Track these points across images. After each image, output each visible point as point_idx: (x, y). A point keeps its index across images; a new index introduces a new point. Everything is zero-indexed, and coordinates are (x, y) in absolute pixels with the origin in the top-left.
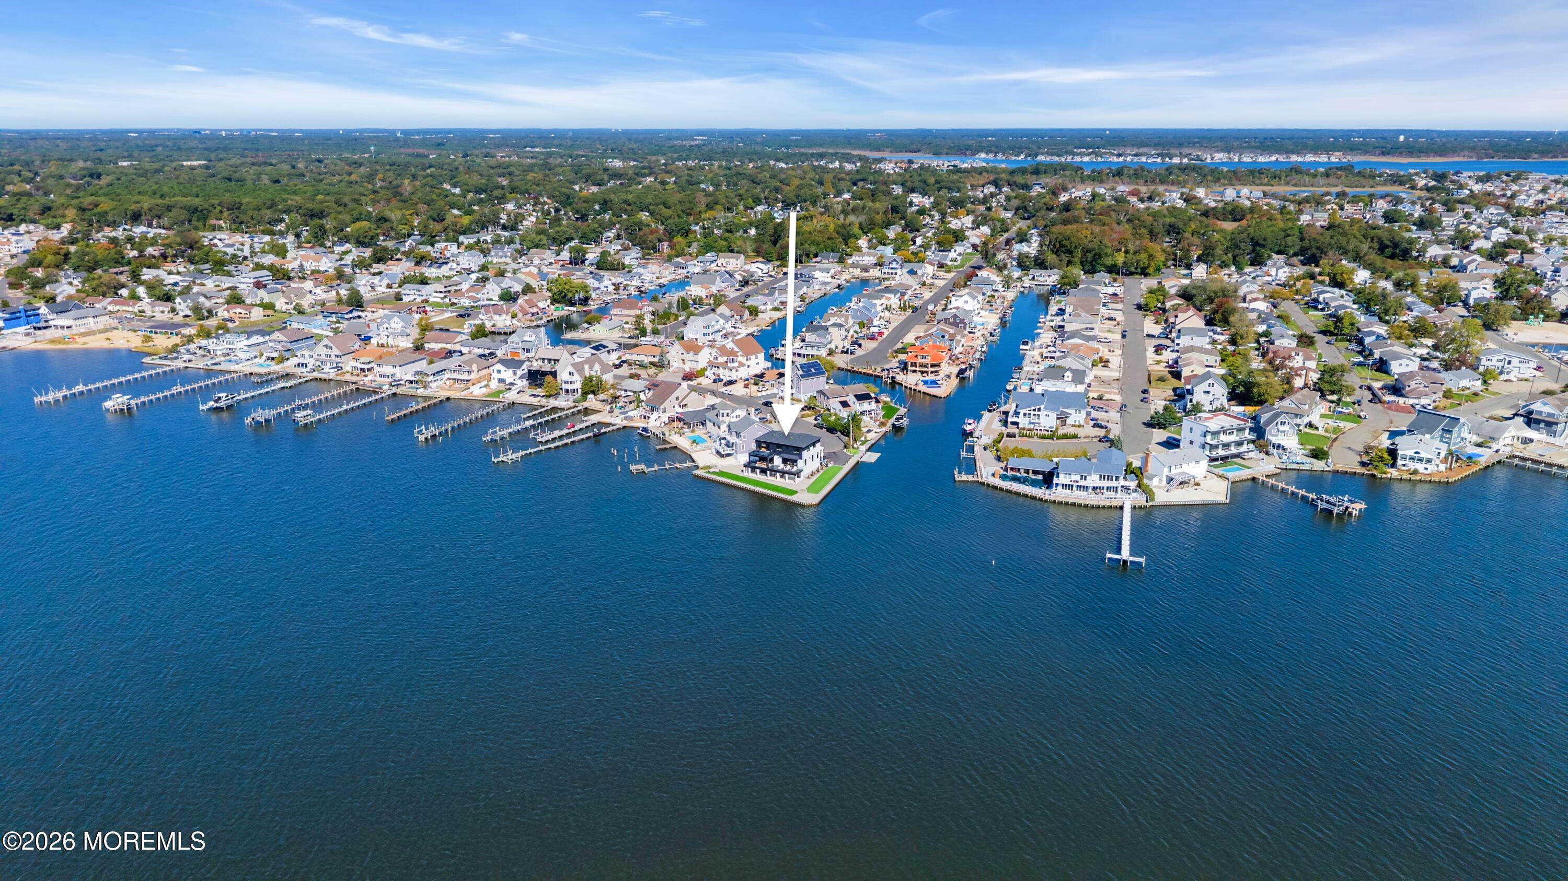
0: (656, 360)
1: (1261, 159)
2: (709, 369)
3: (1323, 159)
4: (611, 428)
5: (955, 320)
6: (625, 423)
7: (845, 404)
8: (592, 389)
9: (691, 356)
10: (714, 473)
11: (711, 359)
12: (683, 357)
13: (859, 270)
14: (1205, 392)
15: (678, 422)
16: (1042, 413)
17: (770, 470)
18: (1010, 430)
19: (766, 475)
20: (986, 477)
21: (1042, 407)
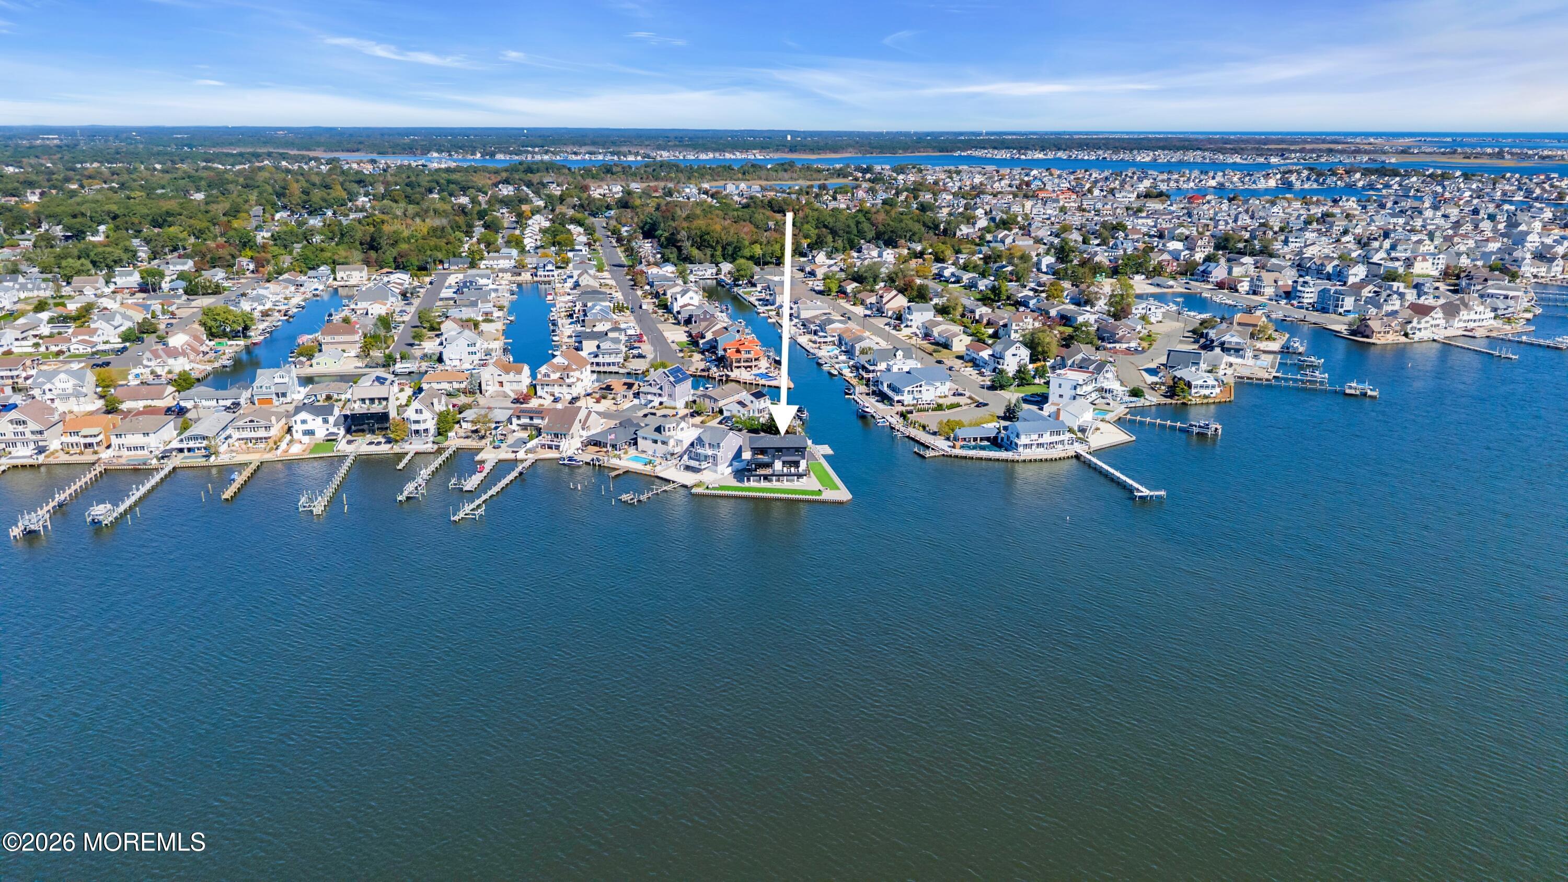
0: (463, 385)
1: (703, 156)
2: (539, 388)
3: (739, 155)
4: (525, 465)
5: (705, 316)
6: (532, 457)
7: (742, 404)
8: (451, 425)
9: (511, 376)
10: (714, 488)
12: (500, 379)
13: (509, 274)
14: (1014, 355)
15: (600, 446)
16: (924, 389)
17: (773, 475)
18: (899, 408)
19: (770, 481)
20: (949, 449)
21: (923, 383)
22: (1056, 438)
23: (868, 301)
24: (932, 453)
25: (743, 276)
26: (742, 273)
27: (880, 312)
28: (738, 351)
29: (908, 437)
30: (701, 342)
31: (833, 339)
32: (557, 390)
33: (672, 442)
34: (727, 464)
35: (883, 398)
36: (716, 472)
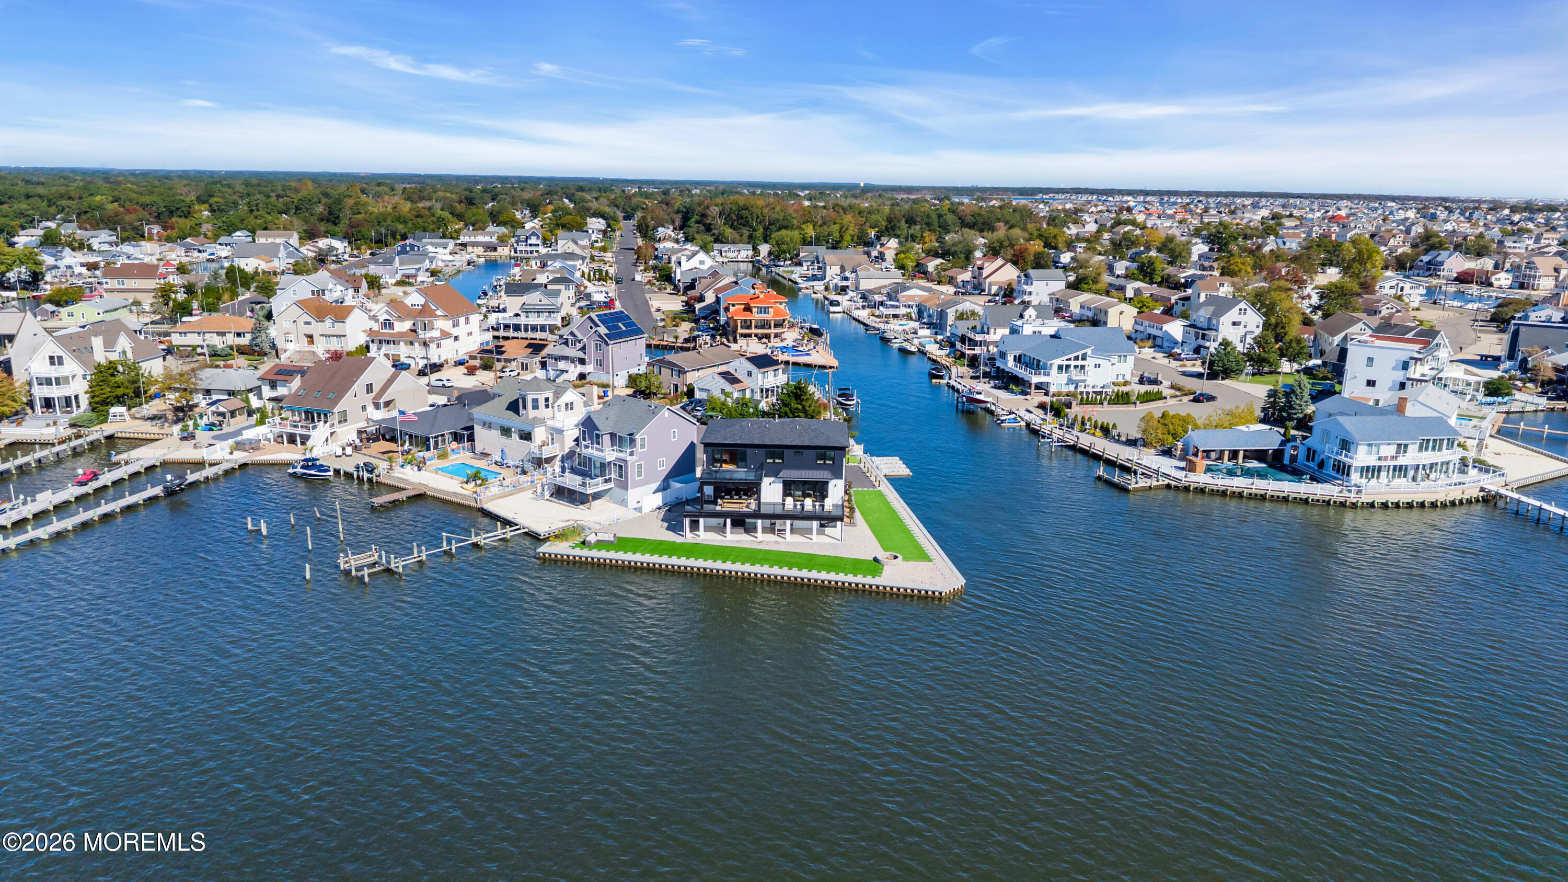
0: (245, 341)
2: (373, 347)
4: (209, 472)
6: (240, 457)
7: (730, 378)
8: (120, 392)
9: (327, 326)
11: (376, 327)
12: (309, 330)
14: (1234, 324)
15: (393, 439)
16: (1090, 362)
17: (757, 515)
18: (1039, 398)
19: (751, 530)
20: (1180, 474)
21: (1089, 351)
22: (1428, 457)
23: (960, 278)
24: (1143, 483)
25: (784, 252)
26: (784, 247)
27: (978, 288)
28: (748, 309)
29: (1073, 448)
30: (698, 306)
31: (909, 310)
32: (403, 351)
33: (540, 434)
34: (656, 485)
35: (1007, 381)
36: (623, 503)
